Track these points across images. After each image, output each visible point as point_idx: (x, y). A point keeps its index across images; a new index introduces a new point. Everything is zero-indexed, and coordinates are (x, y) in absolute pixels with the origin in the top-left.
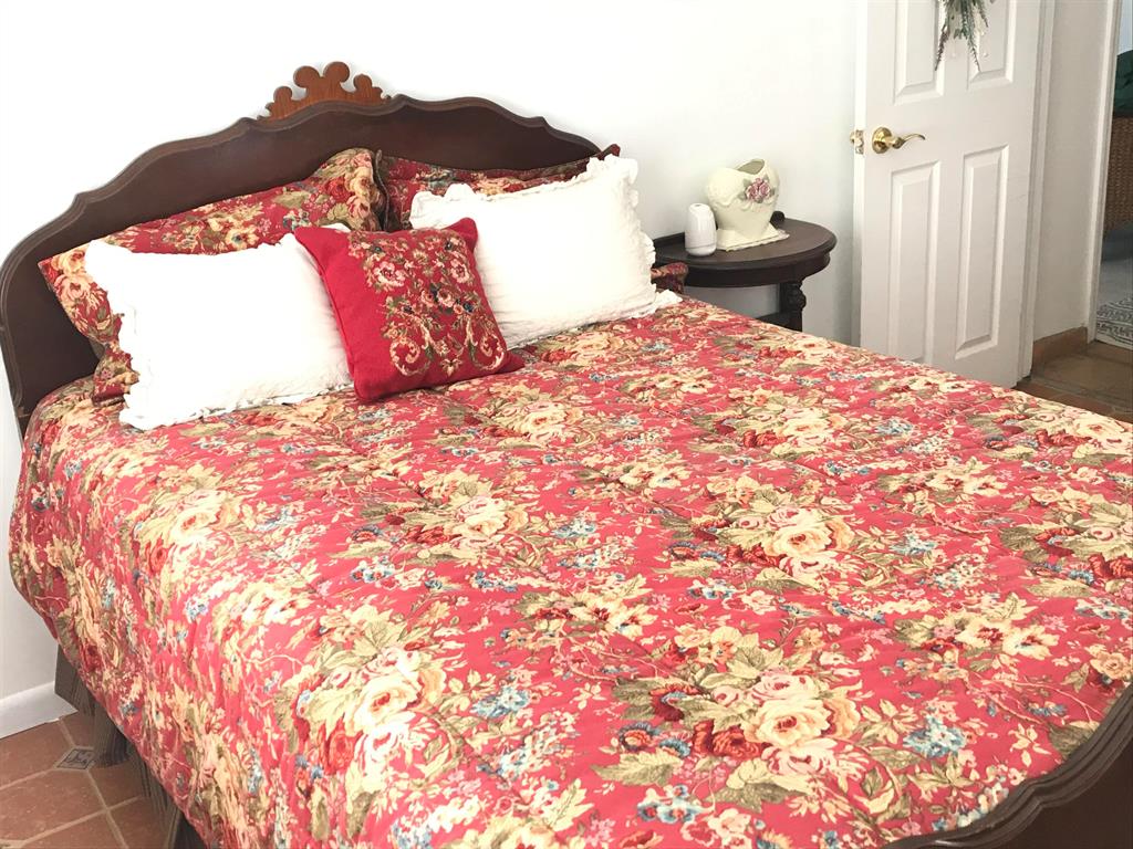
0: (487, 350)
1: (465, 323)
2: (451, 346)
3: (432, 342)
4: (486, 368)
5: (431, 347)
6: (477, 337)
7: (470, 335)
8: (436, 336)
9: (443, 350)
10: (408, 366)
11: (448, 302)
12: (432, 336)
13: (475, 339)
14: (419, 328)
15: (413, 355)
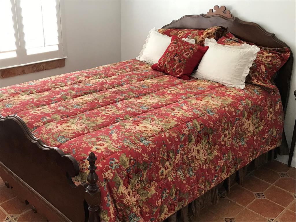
0: (178, 72)
1: (176, 64)
2: (170, 67)
3: (166, 64)
4: (176, 75)
5: (166, 65)
6: (177, 68)
7: (175, 66)
8: (168, 63)
9: (168, 67)
10: (160, 66)
11: (176, 58)
12: (167, 63)
13: (176, 68)
14: (166, 60)
15: (161, 65)
